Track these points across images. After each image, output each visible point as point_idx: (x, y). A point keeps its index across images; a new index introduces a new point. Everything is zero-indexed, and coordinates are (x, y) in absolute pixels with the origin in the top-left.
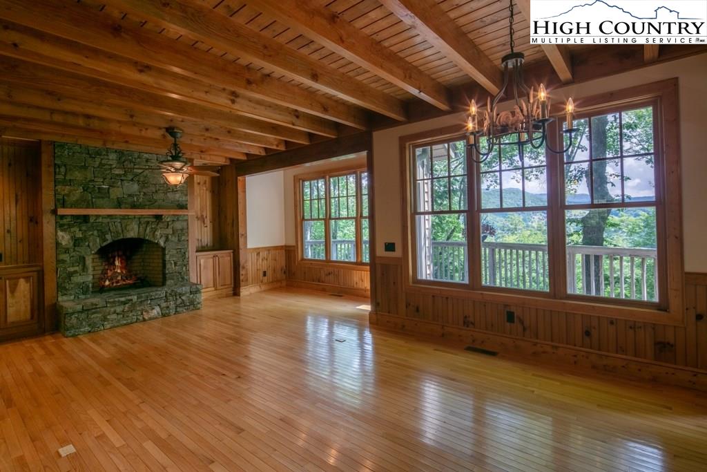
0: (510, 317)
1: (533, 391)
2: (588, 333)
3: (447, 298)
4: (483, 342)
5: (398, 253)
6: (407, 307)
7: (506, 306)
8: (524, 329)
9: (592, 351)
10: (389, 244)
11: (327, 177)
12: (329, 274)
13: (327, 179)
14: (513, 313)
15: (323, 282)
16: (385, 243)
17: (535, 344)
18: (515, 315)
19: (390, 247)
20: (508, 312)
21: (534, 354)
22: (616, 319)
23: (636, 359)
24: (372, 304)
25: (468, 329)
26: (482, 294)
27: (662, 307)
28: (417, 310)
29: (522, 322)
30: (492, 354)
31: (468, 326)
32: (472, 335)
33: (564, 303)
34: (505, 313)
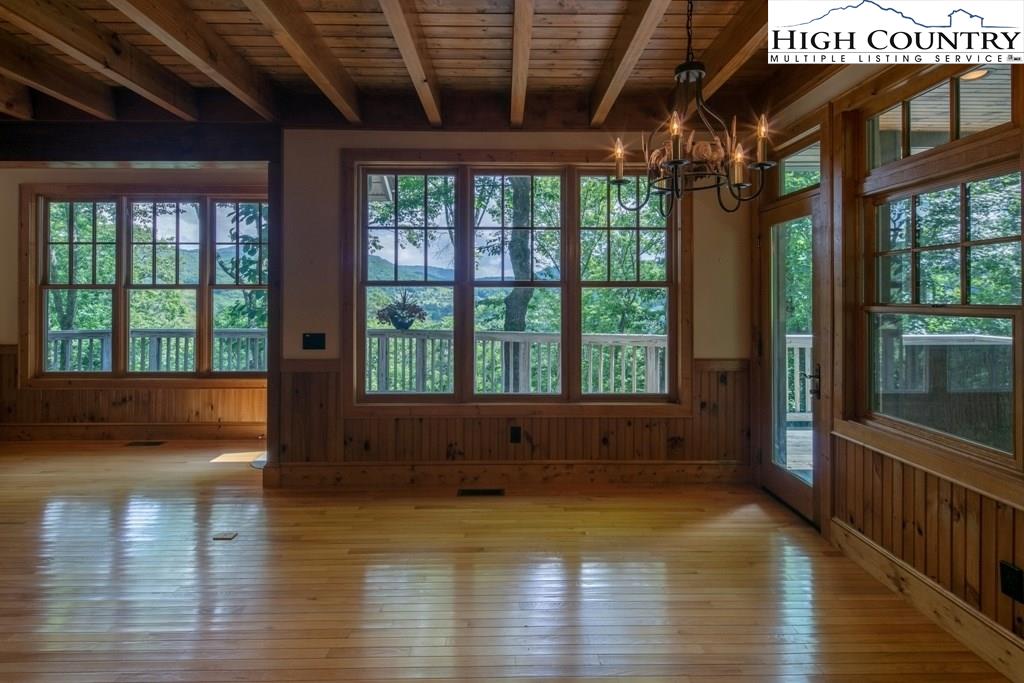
0: (515, 435)
1: (584, 533)
2: (605, 441)
3: (421, 420)
4: (476, 479)
5: (332, 350)
6: (345, 443)
7: (509, 420)
8: (533, 448)
9: (609, 462)
10: (312, 335)
11: (125, 199)
12: (124, 400)
13: (125, 204)
14: (519, 428)
15: (102, 420)
16: (304, 335)
17: (547, 467)
18: (522, 431)
19: (314, 341)
20: (512, 428)
21: (546, 479)
22: (634, 418)
23: (651, 462)
24: (269, 448)
25: (455, 462)
26: (477, 407)
27: (673, 398)
28: (367, 446)
29: (530, 439)
30: (497, 493)
31: (454, 459)
32: (460, 472)
33: (581, 406)
34: (509, 429)
